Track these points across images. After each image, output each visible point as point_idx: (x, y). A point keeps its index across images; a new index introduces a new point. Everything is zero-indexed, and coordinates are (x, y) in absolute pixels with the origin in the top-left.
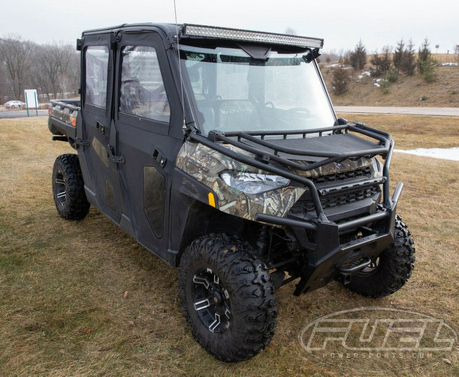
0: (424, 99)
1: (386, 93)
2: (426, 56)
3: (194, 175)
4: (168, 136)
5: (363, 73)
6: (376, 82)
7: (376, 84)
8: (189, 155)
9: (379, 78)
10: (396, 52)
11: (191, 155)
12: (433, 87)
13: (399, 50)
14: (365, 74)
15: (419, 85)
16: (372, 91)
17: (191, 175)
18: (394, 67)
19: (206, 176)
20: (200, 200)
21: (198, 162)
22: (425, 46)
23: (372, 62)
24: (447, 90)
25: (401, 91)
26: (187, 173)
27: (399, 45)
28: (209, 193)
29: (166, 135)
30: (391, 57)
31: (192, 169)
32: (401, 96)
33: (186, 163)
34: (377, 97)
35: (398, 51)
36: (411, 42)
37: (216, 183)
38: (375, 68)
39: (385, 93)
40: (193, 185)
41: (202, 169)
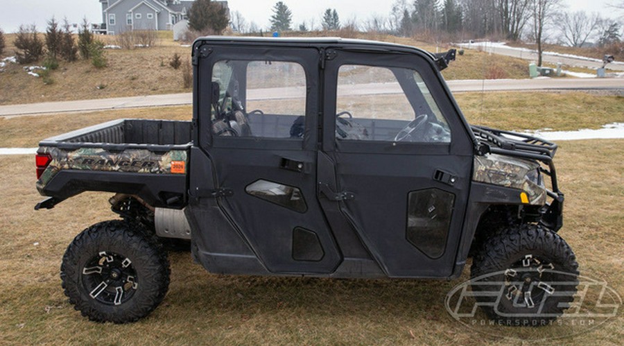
0: (102, 88)
1: (51, 83)
2: (89, 38)
3: (500, 183)
4: (450, 155)
5: (5, 60)
6: (30, 71)
7: (30, 73)
8: (488, 167)
9: (32, 65)
10: (48, 33)
11: (491, 167)
12: (107, 73)
13: (51, 30)
14: (7, 61)
15: (88, 72)
16: (29, 81)
17: (496, 183)
18: (48, 51)
19: (514, 180)
20: (511, 202)
21: (502, 171)
22: (85, 26)
23: (17, 45)
24: (124, 76)
25: (69, 80)
26: (491, 184)
27: (51, 24)
28: (520, 193)
29: (446, 155)
30: (43, 39)
31: (498, 178)
32: (72, 86)
33: (488, 175)
34: (40, 89)
35: (49, 31)
36: (66, 21)
37: (526, 183)
38: (23, 53)
39: (48, 84)
40: (500, 192)
41: (508, 176)
